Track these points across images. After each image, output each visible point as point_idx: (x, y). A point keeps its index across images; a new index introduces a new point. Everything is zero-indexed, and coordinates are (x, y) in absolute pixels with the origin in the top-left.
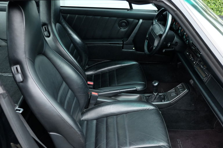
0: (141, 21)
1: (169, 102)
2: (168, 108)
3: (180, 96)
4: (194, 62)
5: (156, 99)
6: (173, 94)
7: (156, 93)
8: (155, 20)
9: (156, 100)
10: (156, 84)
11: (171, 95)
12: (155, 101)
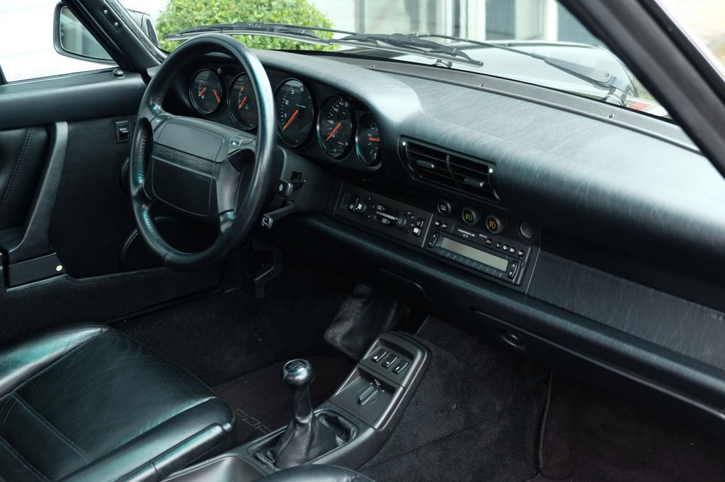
0: (62, 129)
1: (370, 432)
2: (375, 459)
3: (405, 389)
4: (416, 230)
5: (315, 442)
6: (369, 394)
7: (305, 415)
8: (151, 107)
9: (316, 446)
10: (302, 374)
11: (359, 402)
12: (314, 452)
